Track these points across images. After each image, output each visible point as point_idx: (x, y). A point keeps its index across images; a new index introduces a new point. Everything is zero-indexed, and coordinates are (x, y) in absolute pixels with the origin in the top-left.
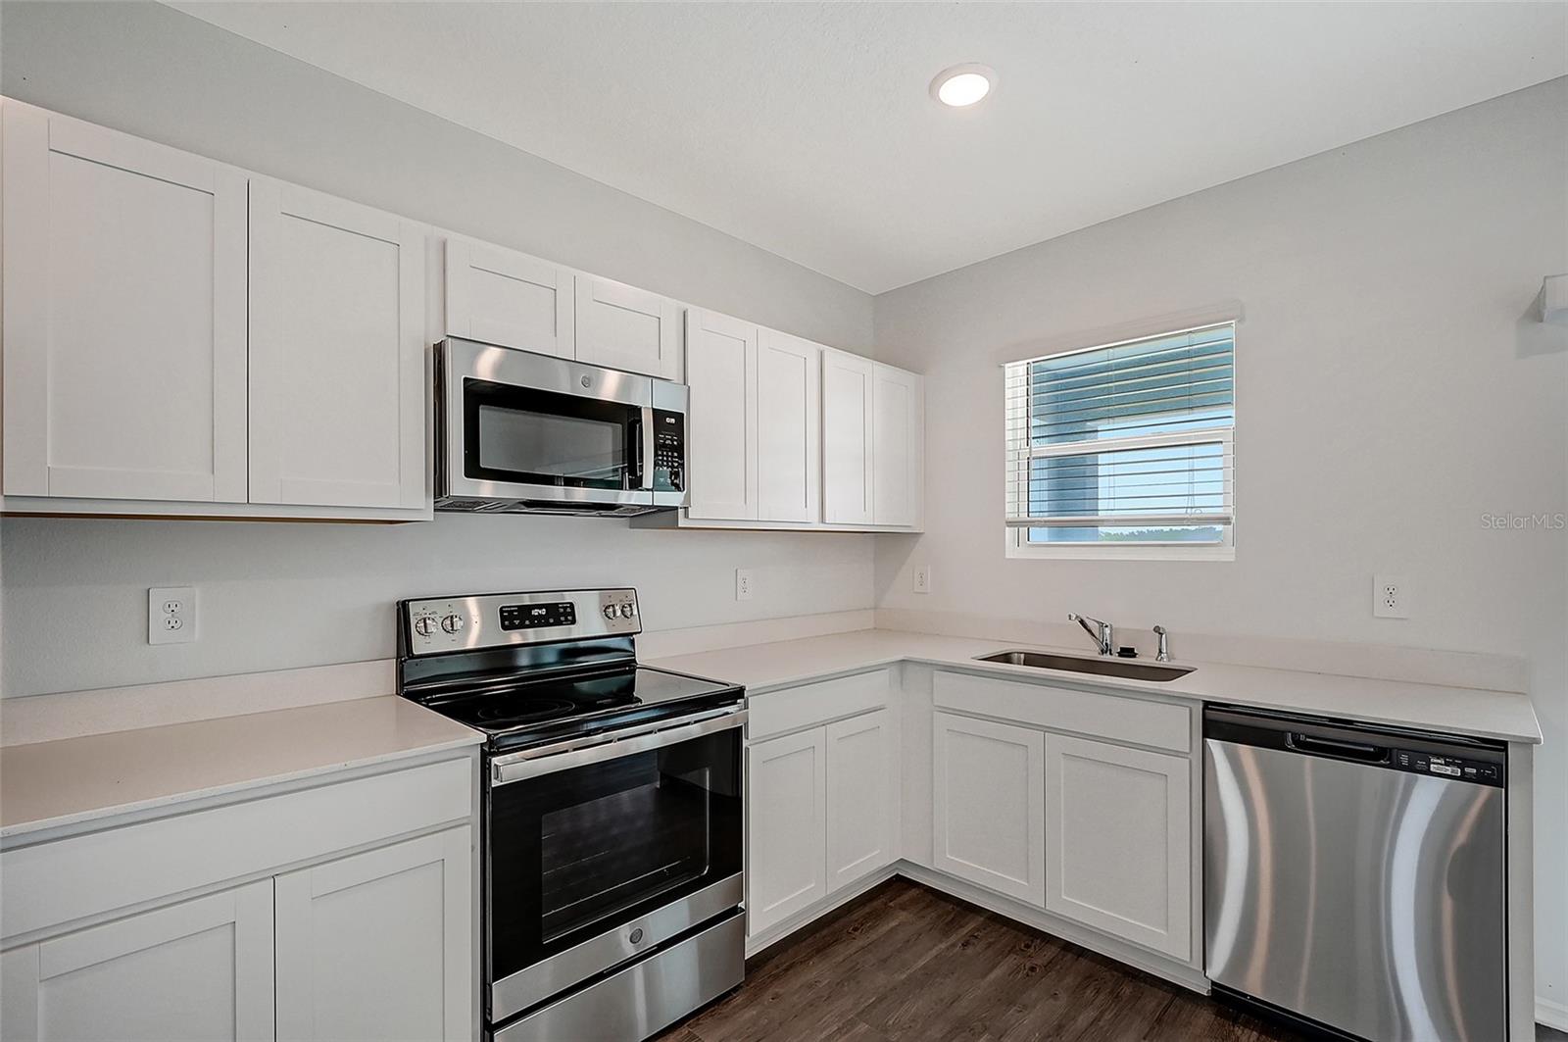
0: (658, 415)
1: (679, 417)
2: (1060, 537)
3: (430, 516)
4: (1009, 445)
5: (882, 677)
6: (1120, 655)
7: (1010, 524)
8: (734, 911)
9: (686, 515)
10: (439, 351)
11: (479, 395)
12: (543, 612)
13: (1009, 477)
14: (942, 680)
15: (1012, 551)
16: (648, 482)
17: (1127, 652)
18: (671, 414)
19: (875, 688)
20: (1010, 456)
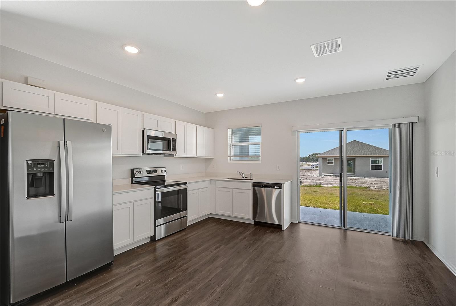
0: (173, 139)
1: (175, 139)
2: (241, 159)
3: (141, 155)
4: (229, 143)
5: (208, 182)
6: (245, 178)
7: (229, 157)
8: (185, 216)
9: (176, 155)
10: (143, 131)
11: (150, 137)
12: (152, 171)
13: (229, 148)
14: (217, 182)
15: (229, 161)
16: (171, 150)
17: (246, 177)
18: (174, 139)
19: (206, 184)
20: (229, 145)
